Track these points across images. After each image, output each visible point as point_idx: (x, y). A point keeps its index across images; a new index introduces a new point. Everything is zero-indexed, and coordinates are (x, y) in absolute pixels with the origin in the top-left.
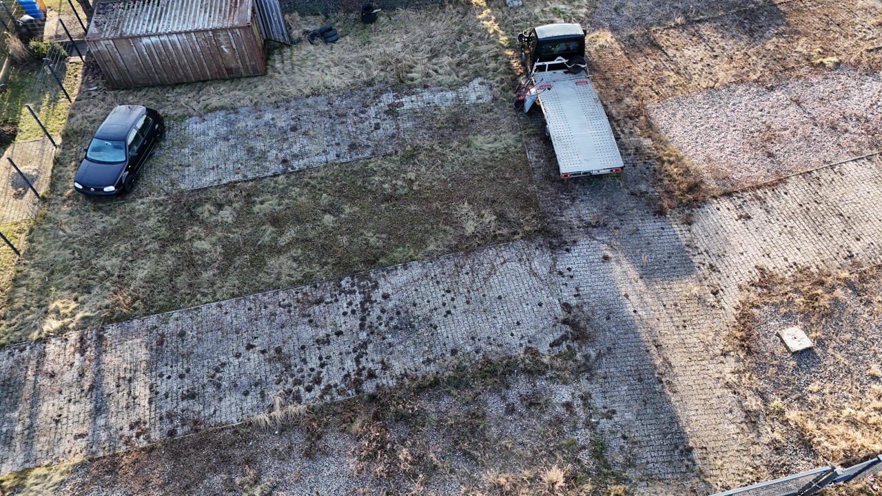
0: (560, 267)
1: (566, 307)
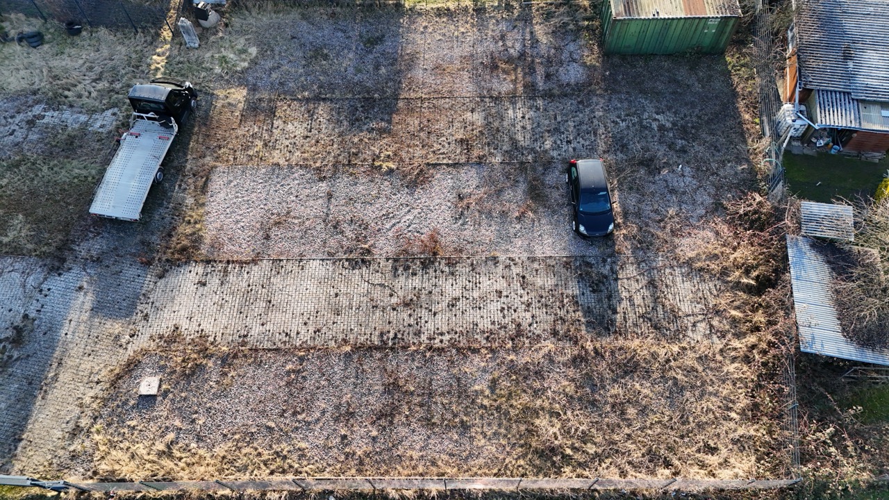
1: (26, 316)
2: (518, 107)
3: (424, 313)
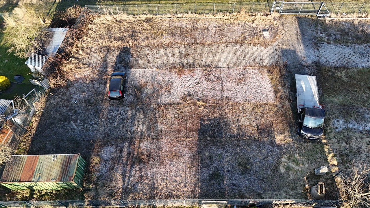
0: (318, 58)
1: (318, 50)
2: (140, 133)
3: (183, 52)
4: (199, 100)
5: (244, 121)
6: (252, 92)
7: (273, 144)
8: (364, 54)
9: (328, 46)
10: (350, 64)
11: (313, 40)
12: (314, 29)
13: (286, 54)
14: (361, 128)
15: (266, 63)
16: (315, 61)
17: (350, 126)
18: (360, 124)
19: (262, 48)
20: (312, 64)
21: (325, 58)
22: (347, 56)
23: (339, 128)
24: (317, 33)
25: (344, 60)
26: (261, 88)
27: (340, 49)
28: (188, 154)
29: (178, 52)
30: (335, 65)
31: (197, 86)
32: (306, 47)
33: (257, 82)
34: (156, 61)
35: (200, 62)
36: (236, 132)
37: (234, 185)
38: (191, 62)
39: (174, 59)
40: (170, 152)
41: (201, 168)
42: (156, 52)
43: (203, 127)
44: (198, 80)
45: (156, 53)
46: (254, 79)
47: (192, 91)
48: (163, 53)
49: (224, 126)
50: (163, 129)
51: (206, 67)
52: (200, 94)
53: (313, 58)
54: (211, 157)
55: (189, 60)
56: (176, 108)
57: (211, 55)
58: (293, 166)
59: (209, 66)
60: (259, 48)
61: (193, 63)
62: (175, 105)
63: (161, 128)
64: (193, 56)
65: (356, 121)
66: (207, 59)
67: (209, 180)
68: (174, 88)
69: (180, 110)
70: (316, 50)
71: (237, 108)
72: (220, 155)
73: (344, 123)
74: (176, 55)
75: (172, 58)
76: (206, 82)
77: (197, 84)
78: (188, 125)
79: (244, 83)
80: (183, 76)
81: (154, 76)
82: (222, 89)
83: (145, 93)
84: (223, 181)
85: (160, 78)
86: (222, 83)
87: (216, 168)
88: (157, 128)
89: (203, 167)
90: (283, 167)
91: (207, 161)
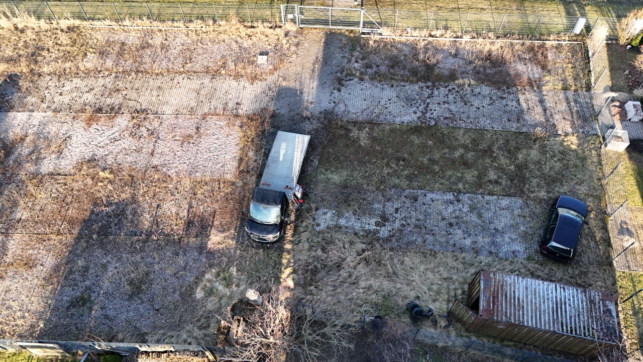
0: (333, 105)
1: (339, 90)
3: (109, 86)
4: (104, 169)
5: (169, 208)
6: (202, 159)
7: (202, 248)
8: (414, 100)
9: (358, 85)
10: (382, 118)
11: (339, 74)
12: (347, 55)
13: (283, 96)
14: (357, 226)
15: (244, 109)
16: (326, 110)
17: (342, 222)
18: (359, 219)
19: (247, 85)
20: (320, 115)
21: (345, 105)
22: (383, 103)
23: (322, 225)
24: (350, 61)
25: (376, 110)
26: (219, 153)
27: (376, 92)
28: (50, 261)
29: (101, 84)
30: (358, 117)
31: (111, 144)
32: (322, 85)
33: (216, 141)
34: (57, 98)
35: (131, 104)
36: (146, 227)
37: (106, 317)
38: (117, 103)
39: (89, 97)
40: (20, 258)
41: (62, 287)
42: (64, 83)
43: (93, 217)
44: (117, 134)
45: (62, 86)
46: (213, 137)
47: (100, 152)
48: (74, 85)
49: (131, 216)
50: (23, 218)
51: (140, 114)
52: (111, 159)
53: (326, 105)
54: (86, 269)
55: (116, 100)
56: (59, 182)
57: (155, 93)
58: (220, 288)
59: (144, 111)
60: (242, 83)
61: (121, 104)
62: (60, 177)
63: (20, 215)
64: (124, 93)
65: (354, 215)
66: (145, 100)
67: (68, 308)
68: (70, 147)
69: (66, 185)
70: (335, 91)
71: (164, 185)
72: (104, 267)
73: (334, 217)
74: (96, 90)
75: (86, 95)
76: (130, 139)
77: (113, 141)
78: (70, 212)
79: (193, 143)
80: (94, 126)
81: (44, 124)
82: (153, 151)
83: (16, 153)
84: (91, 309)
85: (52, 129)
86: (156, 142)
87: (88, 288)
88: (13, 216)
89: (66, 286)
90: (203, 289)
91: (77, 276)
